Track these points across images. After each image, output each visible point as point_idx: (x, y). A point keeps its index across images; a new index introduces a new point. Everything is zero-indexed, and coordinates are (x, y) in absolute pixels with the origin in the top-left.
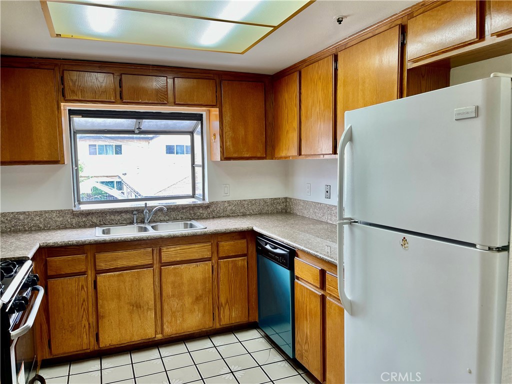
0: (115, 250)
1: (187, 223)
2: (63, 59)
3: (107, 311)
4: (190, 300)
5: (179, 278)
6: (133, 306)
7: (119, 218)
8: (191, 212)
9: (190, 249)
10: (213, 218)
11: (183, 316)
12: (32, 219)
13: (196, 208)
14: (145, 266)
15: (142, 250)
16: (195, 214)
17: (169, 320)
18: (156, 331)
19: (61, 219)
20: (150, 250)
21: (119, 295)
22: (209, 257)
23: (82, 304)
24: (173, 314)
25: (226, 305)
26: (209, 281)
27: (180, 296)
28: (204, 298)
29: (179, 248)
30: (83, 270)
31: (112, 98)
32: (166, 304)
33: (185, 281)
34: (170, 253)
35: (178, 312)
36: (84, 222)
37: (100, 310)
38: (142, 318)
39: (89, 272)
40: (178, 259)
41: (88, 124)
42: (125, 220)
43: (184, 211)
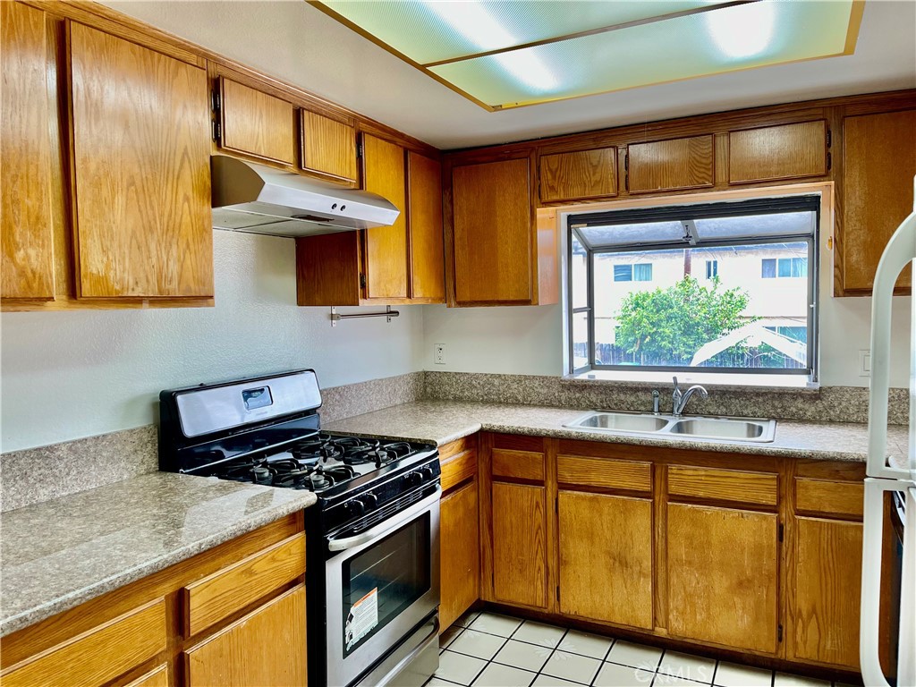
0: (588, 455)
1: (754, 425)
2: (542, 138)
3: (573, 556)
4: (726, 583)
5: (702, 532)
6: (614, 559)
7: (633, 399)
8: (776, 403)
9: (729, 480)
10: (831, 422)
11: (708, 609)
12: (509, 387)
13: (788, 397)
14: (640, 494)
15: (633, 463)
16: (784, 408)
17: (681, 608)
18: (655, 619)
19: (546, 390)
20: (647, 465)
21: (592, 534)
22: (770, 503)
23: (537, 533)
24: (689, 597)
25: (810, 617)
26: (770, 554)
27: (704, 567)
28: (756, 588)
29: (703, 473)
30: (539, 478)
31: (611, 190)
32: (675, 574)
33: (715, 540)
34: (685, 478)
35: (699, 597)
36: (577, 399)
37: (563, 551)
38: (628, 586)
39: (550, 483)
40: (701, 494)
41: (606, 237)
42: (643, 404)
43: (761, 400)
